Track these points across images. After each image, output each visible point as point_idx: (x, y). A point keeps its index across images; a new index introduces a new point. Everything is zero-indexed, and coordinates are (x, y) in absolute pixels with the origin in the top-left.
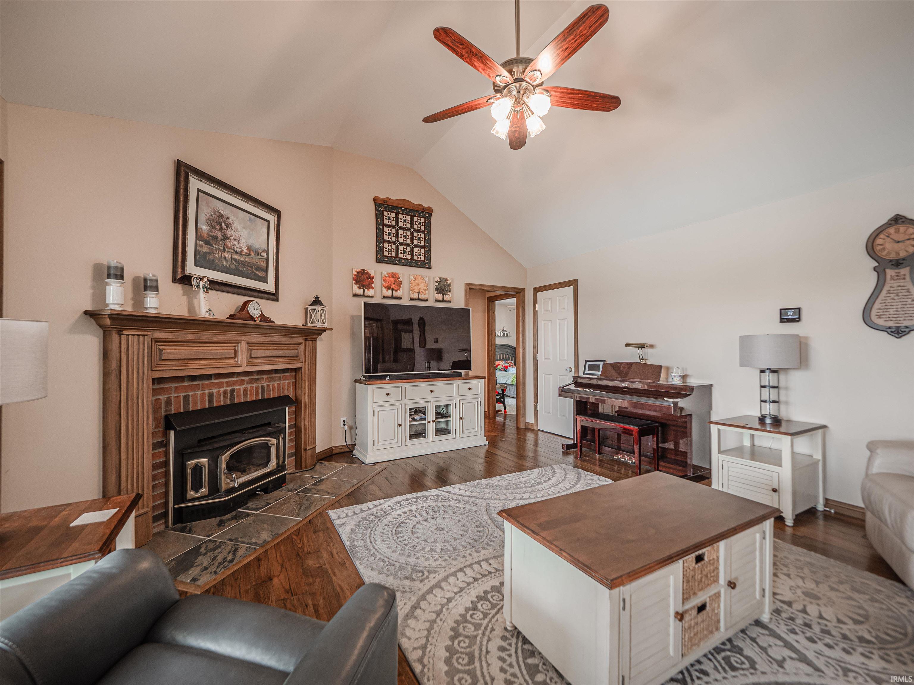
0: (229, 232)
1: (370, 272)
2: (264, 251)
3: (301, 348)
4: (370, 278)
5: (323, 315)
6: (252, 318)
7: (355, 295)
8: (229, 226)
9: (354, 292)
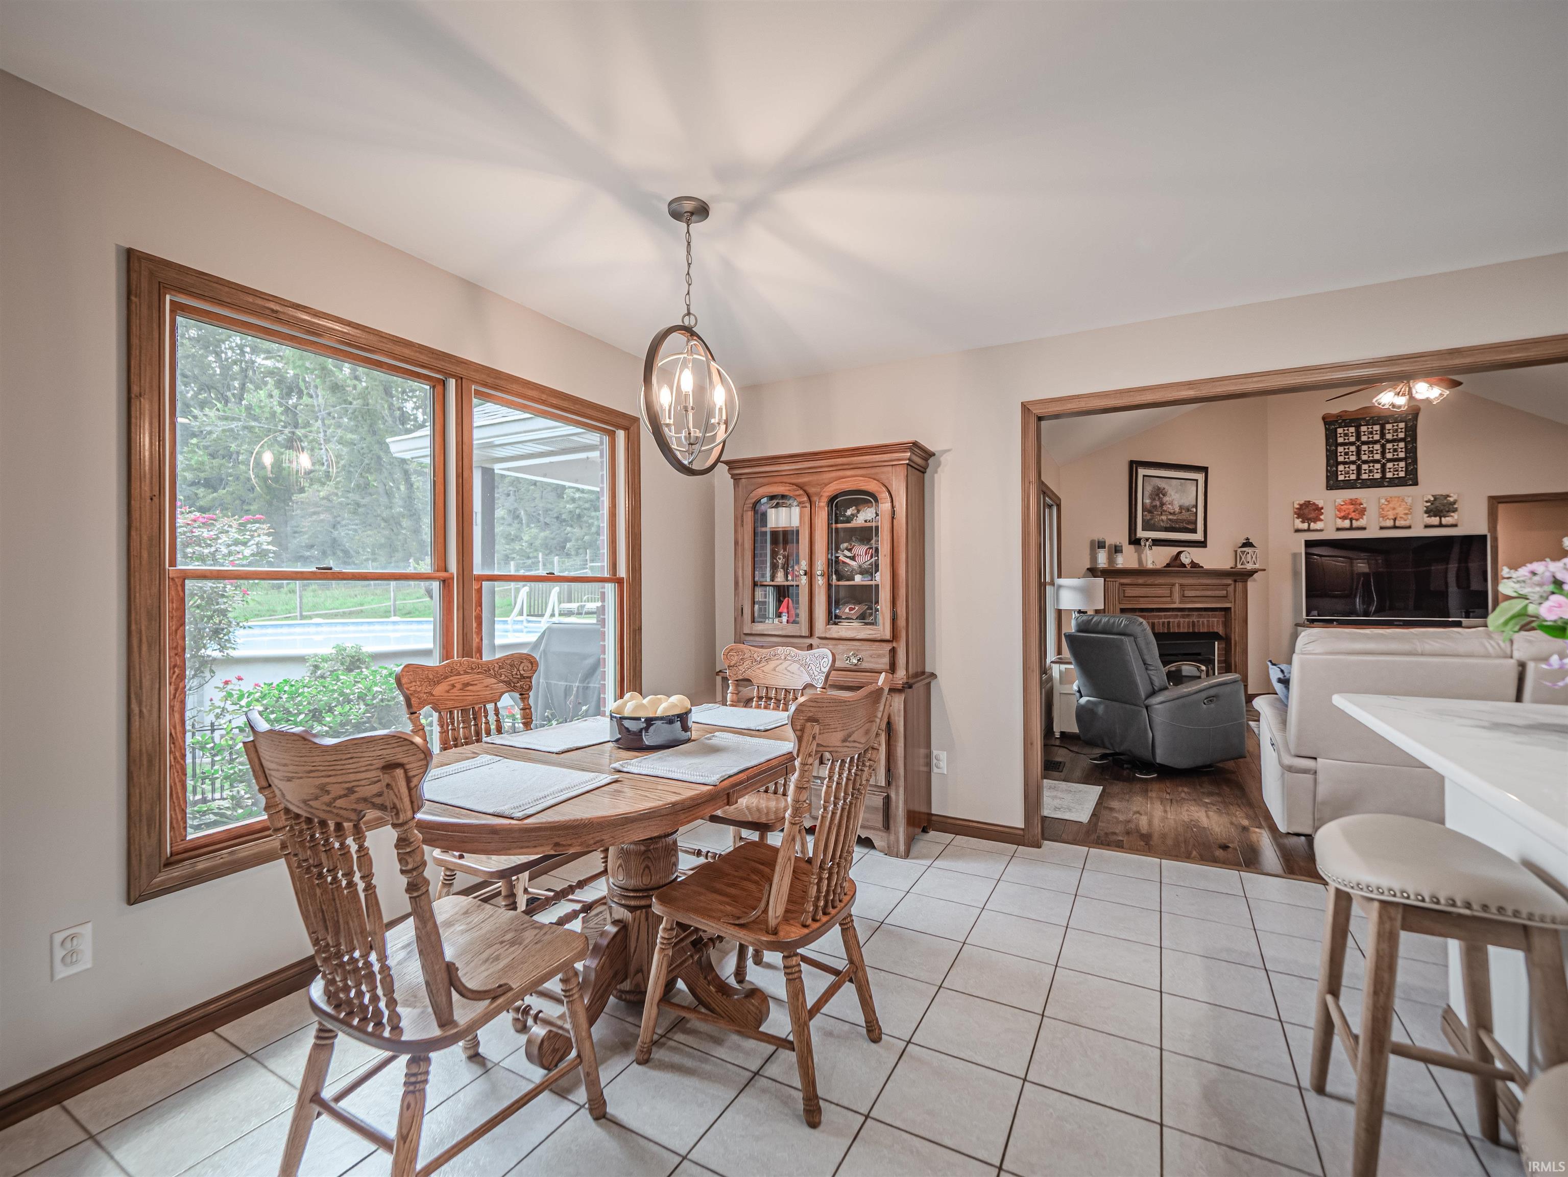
0: (1166, 499)
1: (1317, 502)
2: (1193, 507)
3: (1231, 589)
4: (1319, 509)
5: (1254, 557)
6: (1184, 566)
7: (1297, 531)
8: (1164, 495)
9: (1296, 527)
